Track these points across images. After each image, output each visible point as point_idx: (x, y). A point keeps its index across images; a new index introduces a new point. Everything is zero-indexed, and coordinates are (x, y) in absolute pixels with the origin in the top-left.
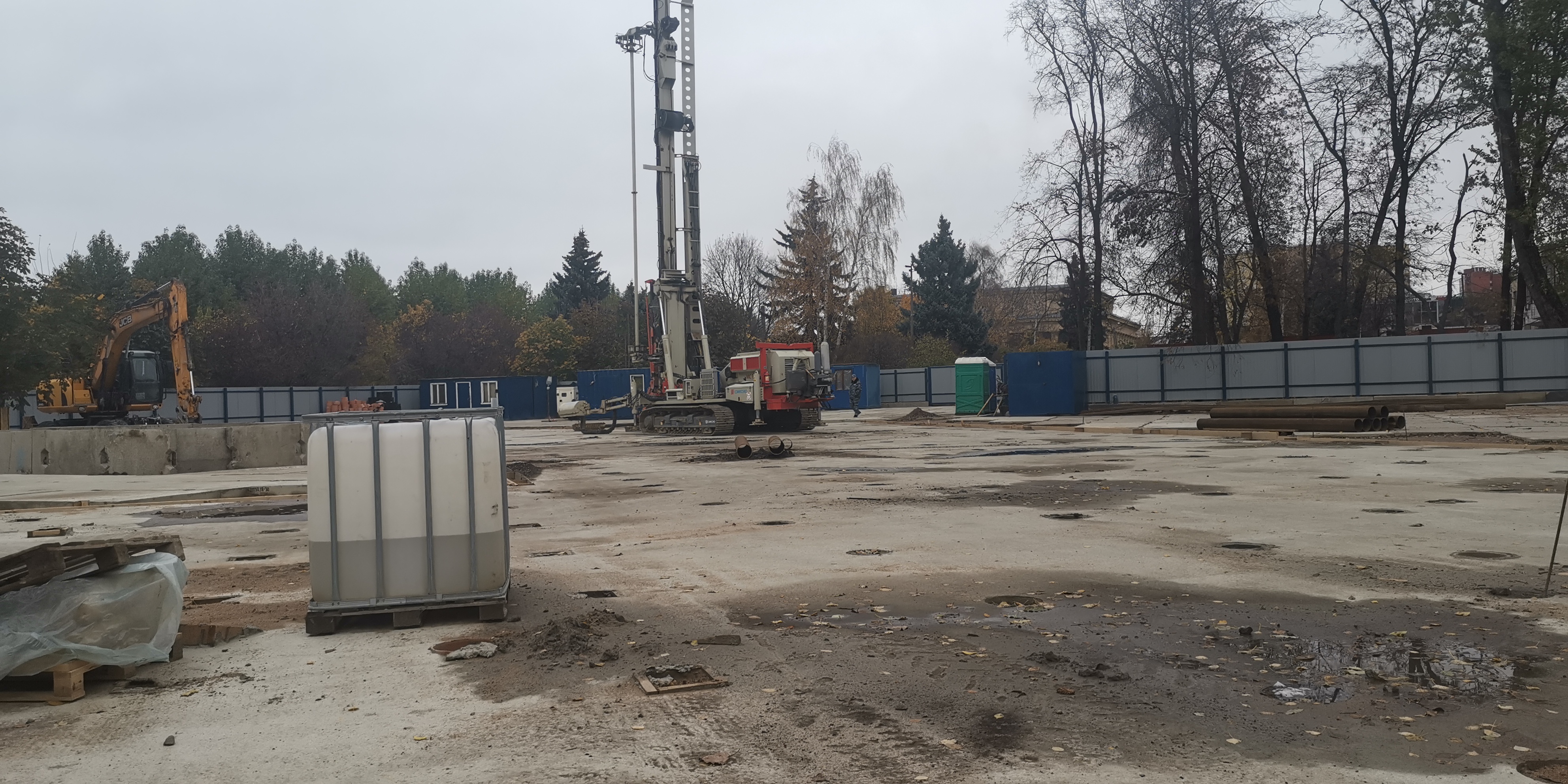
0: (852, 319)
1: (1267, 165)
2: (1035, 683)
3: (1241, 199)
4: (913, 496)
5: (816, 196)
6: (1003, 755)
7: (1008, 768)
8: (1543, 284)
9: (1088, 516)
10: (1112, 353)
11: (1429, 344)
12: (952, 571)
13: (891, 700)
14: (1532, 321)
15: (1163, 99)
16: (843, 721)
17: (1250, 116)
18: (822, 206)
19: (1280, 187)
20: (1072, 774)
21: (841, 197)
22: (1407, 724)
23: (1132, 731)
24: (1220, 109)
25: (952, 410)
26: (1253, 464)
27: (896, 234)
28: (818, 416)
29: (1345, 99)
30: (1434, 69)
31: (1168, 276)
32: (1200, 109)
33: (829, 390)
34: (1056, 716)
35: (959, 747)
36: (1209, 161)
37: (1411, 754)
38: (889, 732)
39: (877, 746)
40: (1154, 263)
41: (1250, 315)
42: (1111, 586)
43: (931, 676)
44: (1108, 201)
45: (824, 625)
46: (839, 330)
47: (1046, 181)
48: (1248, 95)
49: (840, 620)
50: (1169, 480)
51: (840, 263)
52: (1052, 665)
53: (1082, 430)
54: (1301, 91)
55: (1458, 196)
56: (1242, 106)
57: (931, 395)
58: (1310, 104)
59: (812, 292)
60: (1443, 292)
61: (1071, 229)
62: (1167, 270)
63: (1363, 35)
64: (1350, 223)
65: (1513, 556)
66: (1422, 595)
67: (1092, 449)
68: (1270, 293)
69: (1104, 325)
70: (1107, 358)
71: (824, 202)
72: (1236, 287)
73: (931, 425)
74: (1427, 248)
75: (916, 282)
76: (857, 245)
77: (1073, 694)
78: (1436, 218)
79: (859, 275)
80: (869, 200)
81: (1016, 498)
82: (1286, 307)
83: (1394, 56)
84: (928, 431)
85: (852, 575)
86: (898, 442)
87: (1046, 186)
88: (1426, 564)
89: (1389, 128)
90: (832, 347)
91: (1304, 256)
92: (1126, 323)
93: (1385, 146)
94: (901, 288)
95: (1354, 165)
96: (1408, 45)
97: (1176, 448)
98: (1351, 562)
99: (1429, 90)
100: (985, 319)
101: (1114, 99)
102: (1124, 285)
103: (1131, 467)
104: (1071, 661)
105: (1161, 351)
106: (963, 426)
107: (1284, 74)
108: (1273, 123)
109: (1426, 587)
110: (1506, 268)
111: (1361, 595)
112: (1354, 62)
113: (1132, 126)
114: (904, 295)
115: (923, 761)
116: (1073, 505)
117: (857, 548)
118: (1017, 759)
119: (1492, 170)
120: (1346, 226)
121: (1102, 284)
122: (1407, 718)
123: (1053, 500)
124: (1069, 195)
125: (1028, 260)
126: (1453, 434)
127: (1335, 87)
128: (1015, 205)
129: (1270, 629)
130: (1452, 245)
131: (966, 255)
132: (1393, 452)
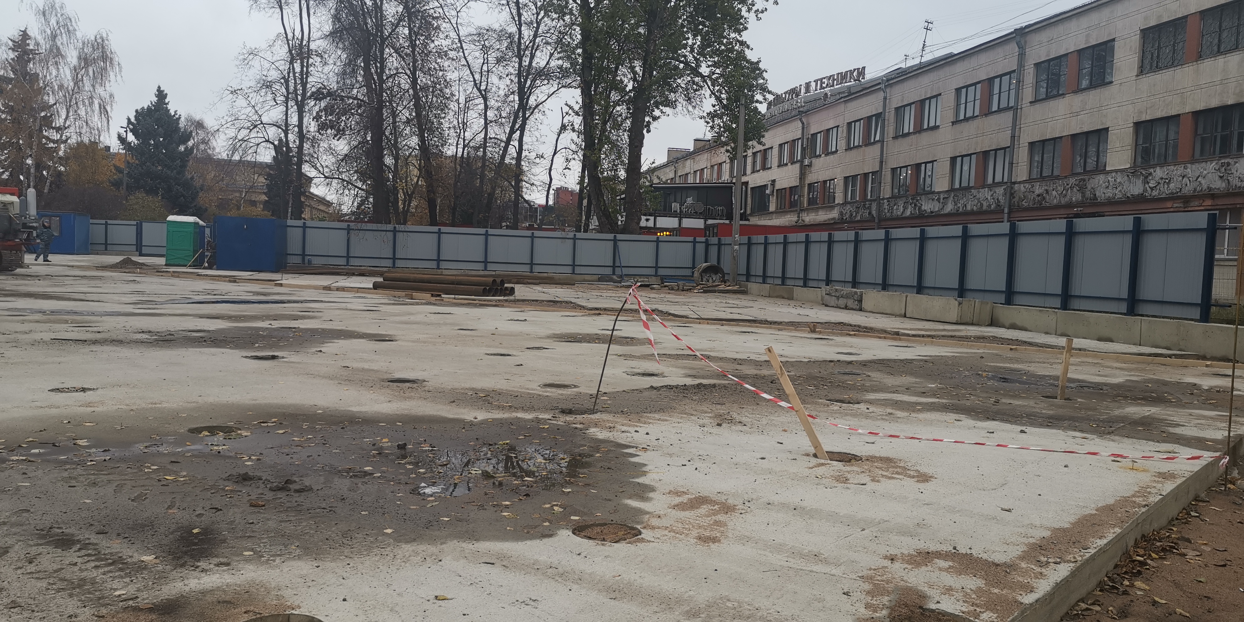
0: (63, 169)
1: (433, 92)
2: (231, 499)
3: (414, 114)
4: (120, 337)
5: (28, 47)
6: (199, 564)
7: (203, 575)
8: (602, 203)
9: (283, 358)
10: (309, 223)
11: (532, 237)
12: (158, 405)
13: (92, 525)
14: (594, 227)
15: (359, 24)
16: (40, 549)
17: (423, 52)
18: (34, 58)
19: (442, 110)
20: (259, 573)
21: (56, 53)
22: (507, 507)
23: (312, 532)
24: (401, 41)
25: (162, 261)
26: (412, 318)
27: (111, 96)
28: (22, 258)
29: (489, 53)
30: (547, 43)
31: (357, 166)
32: (387, 38)
33: (35, 234)
34: (248, 526)
35: (157, 561)
36: (391, 81)
37: (508, 528)
38: (89, 555)
39: (76, 569)
40: (346, 155)
41: (416, 204)
42: (300, 415)
43: (133, 500)
44: (310, 99)
45: (22, 460)
46: (47, 179)
47: (258, 72)
48: (422, 35)
49: (39, 454)
50: (350, 328)
51: (52, 115)
52: (246, 483)
53: (281, 285)
54: (460, 41)
55: (556, 136)
56: (418, 42)
57: (141, 246)
58: (465, 52)
59: (20, 139)
60: (543, 202)
61: (279, 117)
62: (356, 162)
63: (503, 8)
64: (488, 145)
65: (575, 386)
66: (520, 415)
67: (289, 302)
68: (431, 189)
69: (302, 200)
70: (304, 227)
71: (37, 54)
72: (406, 182)
73: (140, 273)
74: (536, 170)
75: (130, 143)
76: (70, 101)
77: (264, 506)
78: (542, 150)
79: (72, 129)
80: (85, 61)
81: (221, 341)
82: (441, 201)
83: (523, 28)
84: (137, 279)
85: (54, 411)
86: (107, 287)
87: (258, 77)
88: (524, 393)
89: (516, 80)
90: (39, 194)
91: (455, 165)
92: (322, 201)
93: (513, 93)
94: (115, 146)
95: (492, 103)
96: (531, 23)
97: (357, 303)
98: (476, 391)
99: (543, 57)
100: (198, 183)
101: (319, 15)
102: (321, 169)
103: (321, 317)
104: (264, 478)
105: (349, 225)
106: (172, 276)
107: (449, 25)
108: (439, 60)
109: (523, 409)
110: (581, 190)
111: (481, 416)
112: (496, 26)
113: (333, 40)
114: (118, 153)
115: (122, 577)
116: (271, 347)
117: (61, 386)
118: (212, 566)
119: (578, 121)
120: (485, 147)
121: (303, 166)
122: (507, 503)
123: (253, 344)
124: (278, 88)
125: (240, 137)
126: (543, 301)
127: (483, 43)
128: (230, 88)
129: (419, 444)
130: (550, 170)
131: (181, 125)
132: (506, 312)
